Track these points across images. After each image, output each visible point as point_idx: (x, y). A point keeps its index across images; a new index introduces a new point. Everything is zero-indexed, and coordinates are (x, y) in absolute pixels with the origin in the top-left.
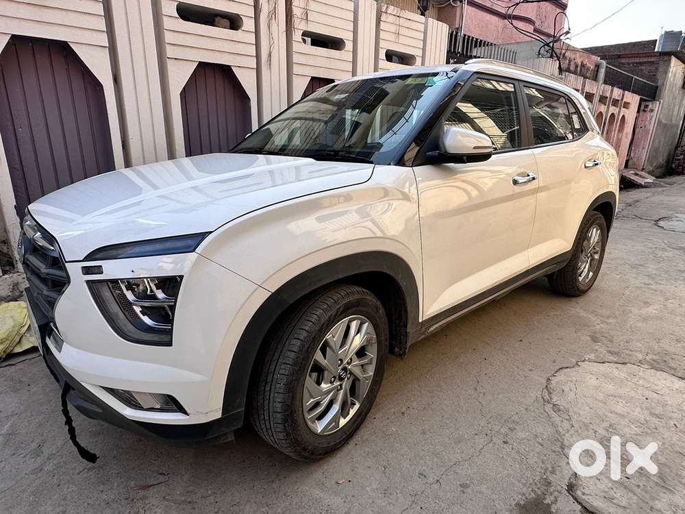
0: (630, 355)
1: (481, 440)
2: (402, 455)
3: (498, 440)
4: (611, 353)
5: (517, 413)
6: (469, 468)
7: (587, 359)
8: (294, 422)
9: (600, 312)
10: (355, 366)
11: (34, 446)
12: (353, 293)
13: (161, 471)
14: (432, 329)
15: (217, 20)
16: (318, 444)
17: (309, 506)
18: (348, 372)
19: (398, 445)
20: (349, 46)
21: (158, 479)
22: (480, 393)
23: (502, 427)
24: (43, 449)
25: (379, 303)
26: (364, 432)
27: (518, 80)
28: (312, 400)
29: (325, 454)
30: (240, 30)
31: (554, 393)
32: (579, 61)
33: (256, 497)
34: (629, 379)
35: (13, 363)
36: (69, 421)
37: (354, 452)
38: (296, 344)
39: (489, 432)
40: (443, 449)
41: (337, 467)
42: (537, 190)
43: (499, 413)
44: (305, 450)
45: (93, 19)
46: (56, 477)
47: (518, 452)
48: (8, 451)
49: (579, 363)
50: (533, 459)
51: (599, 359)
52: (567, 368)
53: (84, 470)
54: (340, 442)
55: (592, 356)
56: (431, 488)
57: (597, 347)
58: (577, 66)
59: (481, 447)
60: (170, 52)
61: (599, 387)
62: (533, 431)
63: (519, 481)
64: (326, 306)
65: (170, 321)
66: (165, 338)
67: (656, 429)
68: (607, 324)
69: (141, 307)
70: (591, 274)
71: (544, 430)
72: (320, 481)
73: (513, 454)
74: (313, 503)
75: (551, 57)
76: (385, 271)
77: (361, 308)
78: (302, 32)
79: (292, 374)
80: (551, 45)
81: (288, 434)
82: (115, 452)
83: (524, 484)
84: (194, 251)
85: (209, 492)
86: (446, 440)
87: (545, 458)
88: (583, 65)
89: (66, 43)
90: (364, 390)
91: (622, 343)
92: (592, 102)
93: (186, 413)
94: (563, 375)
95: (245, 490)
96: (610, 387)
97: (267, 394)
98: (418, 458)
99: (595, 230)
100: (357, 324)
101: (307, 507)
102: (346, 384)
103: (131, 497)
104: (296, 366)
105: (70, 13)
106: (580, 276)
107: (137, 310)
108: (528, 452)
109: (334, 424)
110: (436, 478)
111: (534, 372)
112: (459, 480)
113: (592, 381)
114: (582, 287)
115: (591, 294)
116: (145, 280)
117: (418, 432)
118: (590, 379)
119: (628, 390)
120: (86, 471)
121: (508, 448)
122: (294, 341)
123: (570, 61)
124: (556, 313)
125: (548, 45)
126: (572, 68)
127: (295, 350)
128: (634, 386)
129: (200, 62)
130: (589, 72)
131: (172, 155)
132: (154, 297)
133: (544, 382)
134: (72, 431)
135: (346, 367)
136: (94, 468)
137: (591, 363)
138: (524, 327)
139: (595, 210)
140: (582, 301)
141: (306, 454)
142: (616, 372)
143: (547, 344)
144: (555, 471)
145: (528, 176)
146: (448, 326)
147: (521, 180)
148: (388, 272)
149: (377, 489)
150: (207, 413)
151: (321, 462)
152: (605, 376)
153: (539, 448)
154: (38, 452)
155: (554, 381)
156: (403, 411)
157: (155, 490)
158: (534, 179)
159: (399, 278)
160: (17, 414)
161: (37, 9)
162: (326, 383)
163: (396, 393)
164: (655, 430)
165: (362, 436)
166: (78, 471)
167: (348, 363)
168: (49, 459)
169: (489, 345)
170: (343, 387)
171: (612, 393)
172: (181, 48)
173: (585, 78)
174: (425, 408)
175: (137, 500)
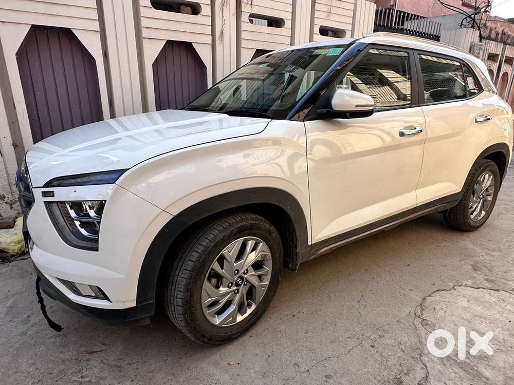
0: (504, 284)
1: (352, 343)
2: (285, 348)
3: (366, 344)
4: (487, 281)
5: (389, 324)
6: (336, 363)
7: (464, 284)
8: (192, 314)
9: (488, 245)
10: (250, 276)
11: (25, 316)
12: (247, 219)
13: (104, 342)
14: (322, 251)
15: (182, 8)
16: (216, 333)
17: (204, 379)
18: (245, 280)
19: (284, 340)
20: (288, 24)
21: (101, 347)
22: (362, 305)
23: (373, 334)
24: (30, 319)
25: (272, 228)
26: (259, 328)
27: (413, 49)
28: (210, 299)
29: (223, 341)
30: (199, 15)
31: (427, 310)
32: (500, 30)
33: (167, 368)
34: (498, 303)
35: (26, 258)
36: (41, 301)
37: (248, 342)
38: (194, 256)
39: (361, 336)
40: (319, 346)
41: (232, 352)
42: (425, 141)
43: (373, 322)
44: (203, 336)
45: (89, 11)
46: (34, 339)
47: (381, 355)
48: (8, 318)
49: (456, 287)
50: (392, 362)
51: (475, 285)
52: (444, 290)
53: (53, 336)
54: (237, 333)
55: (470, 282)
56: (301, 376)
57: (476, 275)
58: (497, 34)
59: (351, 348)
60: (145, 33)
61: (468, 308)
62: (399, 340)
63: (375, 378)
64: (221, 228)
65: (97, 233)
66: (94, 245)
67: (512, 348)
68: (491, 256)
69: (80, 222)
70: (483, 213)
71: (408, 340)
72: (216, 361)
73: (377, 356)
74: (207, 377)
75: (473, 27)
76: (273, 203)
77: (255, 231)
78: (249, 14)
79: (191, 278)
80: (473, 16)
81: (188, 323)
82: (77, 326)
83: (379, 381)
84: (114, 183)
85: (134, 360)
86: (324, 340)
87: (403, 362)
88: (504, 33)
89: (70, 29)
90: (260, 295)
91: (500, 273)
92: (512, 65)
93: (109, 301)
94: (438, 296)
95: (160, 362)
96: (478, 309)
97: (173, 291)
98: (297, 352)
99: (487, 176)
100: (251, 243)
101: (201, 379)
102: (243, 289)
103: (80, 359)
104: (194, 272)
105: (72, 8)
106: (472, 214)
107: (77, 223)
108: (390, 356)
109: (231, 319)
110: (307, 368)
111: (414, 292)
112: (325, 372)
113: (464, 303)
114: (473, 224)
115: (483, 230)
116: (82, 202)
117: (302, 332)
118: (462, 301)
119: (495, 313)
120: (54, 337)
121: (373, 351)
122: (194, 254)
123: (491, 30)
124: (447, 244)
125: (470, 17)
126: (493, 36)
127: (194, 260)
128: (501, 310)
129: (168, 40)
130: (510, 39)
131: (145, 110)
132: (88, 215)
133: (420, 300)
134: (43, 308)
135: (242, 276)
136: (60, 335)
137: (466, 288)
138: (415, 254)
139: (486, 158)
140: (473, 235)
141: (205, 340)
142: (487, 297)
143: (431, 269)
144: (409, 374)
145: (415, 129)
146: (339, 249)
147: (407, 132)
148: (277, 204)
149: (258, 372)
150: (124, 302)
151: (221, 347)
152: (476, 299)
153: (400, 354)
154: (26, 321)
155: (429, 300)
156: (294, 314)
157: (97, 355)
158: (421, 131)
159: (288, 209)
160: (19, 293)
161: (49, 6)
162: (223, 287)
163: (292, 300)
164: (509, 349)
165: (257, 331)
166: (49, 336)
167: (245, 273)
168: (32, 326)
169: (380, 267)
170: (240, 291)
171: (478, 314)
172: (153, 30)
173: (505, 43)
174: (313, 313)
175: (84, 361)
